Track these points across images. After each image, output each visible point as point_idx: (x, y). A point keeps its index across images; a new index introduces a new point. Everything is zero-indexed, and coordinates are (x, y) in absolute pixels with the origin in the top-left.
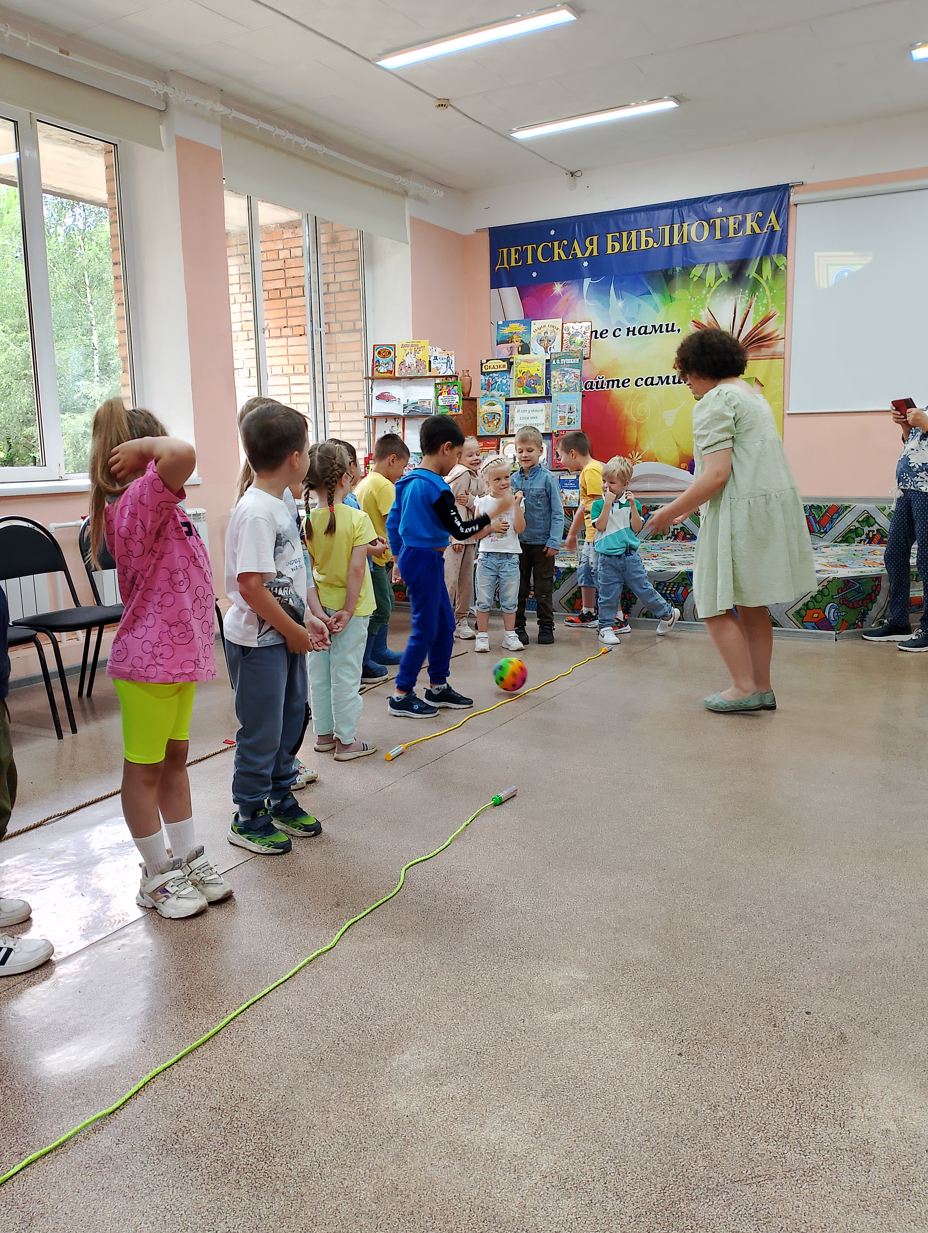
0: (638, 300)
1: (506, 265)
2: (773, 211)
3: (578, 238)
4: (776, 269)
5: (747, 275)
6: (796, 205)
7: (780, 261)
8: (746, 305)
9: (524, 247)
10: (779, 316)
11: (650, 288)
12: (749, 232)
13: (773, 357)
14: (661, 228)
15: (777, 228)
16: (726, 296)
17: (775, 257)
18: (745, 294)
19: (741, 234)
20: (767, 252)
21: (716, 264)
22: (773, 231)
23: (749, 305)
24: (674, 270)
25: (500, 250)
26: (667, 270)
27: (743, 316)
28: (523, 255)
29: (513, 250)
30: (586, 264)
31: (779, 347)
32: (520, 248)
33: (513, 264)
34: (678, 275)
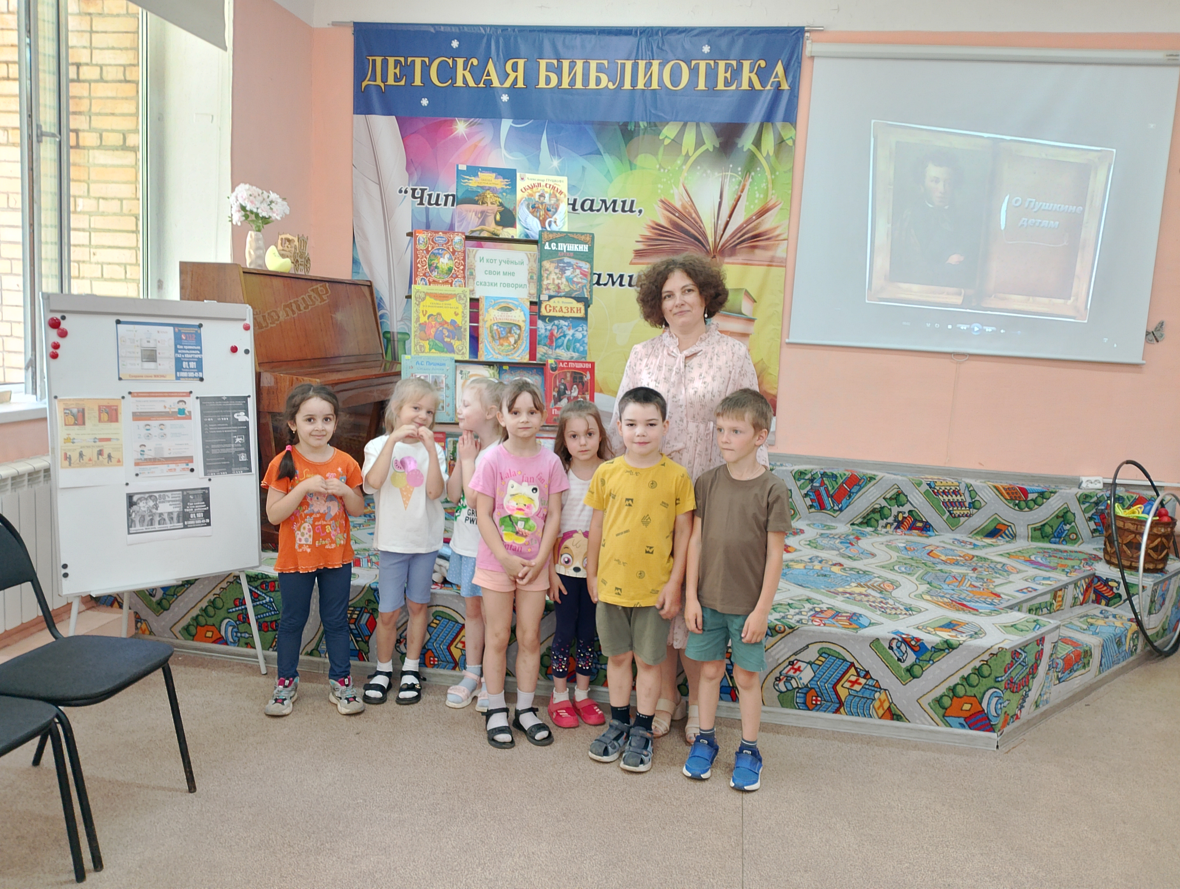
0: (582, 161)
1: (379, 82)
2: (780, 62)
3: (495, 58)
4: (780, 142)
5: (739, 146)
6: (812, 58)
7: (787, 133)
8: (737, 187)
9: (410, 59)
10: (781, 209)
11: (600, 146)
12: (745, 86)
13: (771, 263)
14: (619, 62)
15: (785, 86)
16: (709, 172)
17: (779, 125)
18: (737, 173)
19: (733, 87)
20: (769, 117)
21: (698, 125)
22: (778, 91)
23: (741, 187)
24: (637, 125)
25: (371, 58)
26: (626, 124)
27: (732, 202)
28: (407, 71)
29: (391, 60)
30: (505, 98)
31: (780, 252)
32: (402, 59)
33: (391, 81)
34: (641, 132)
